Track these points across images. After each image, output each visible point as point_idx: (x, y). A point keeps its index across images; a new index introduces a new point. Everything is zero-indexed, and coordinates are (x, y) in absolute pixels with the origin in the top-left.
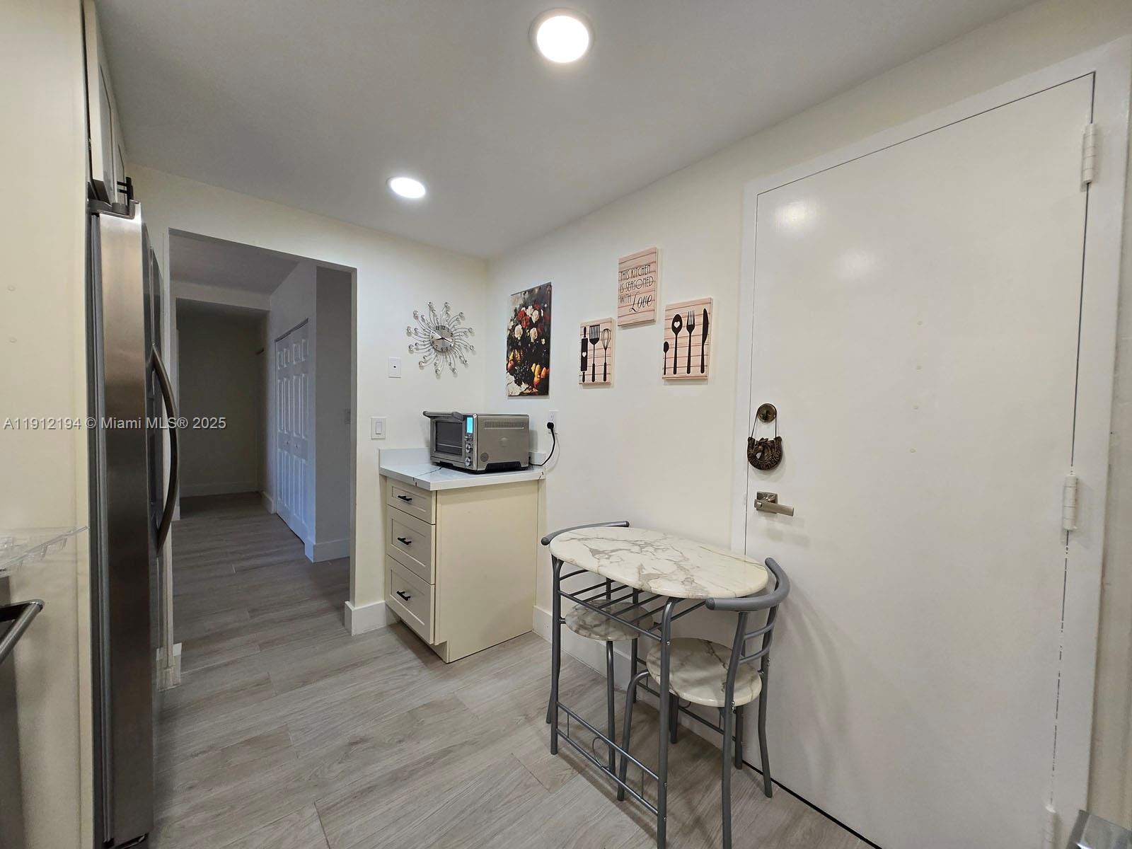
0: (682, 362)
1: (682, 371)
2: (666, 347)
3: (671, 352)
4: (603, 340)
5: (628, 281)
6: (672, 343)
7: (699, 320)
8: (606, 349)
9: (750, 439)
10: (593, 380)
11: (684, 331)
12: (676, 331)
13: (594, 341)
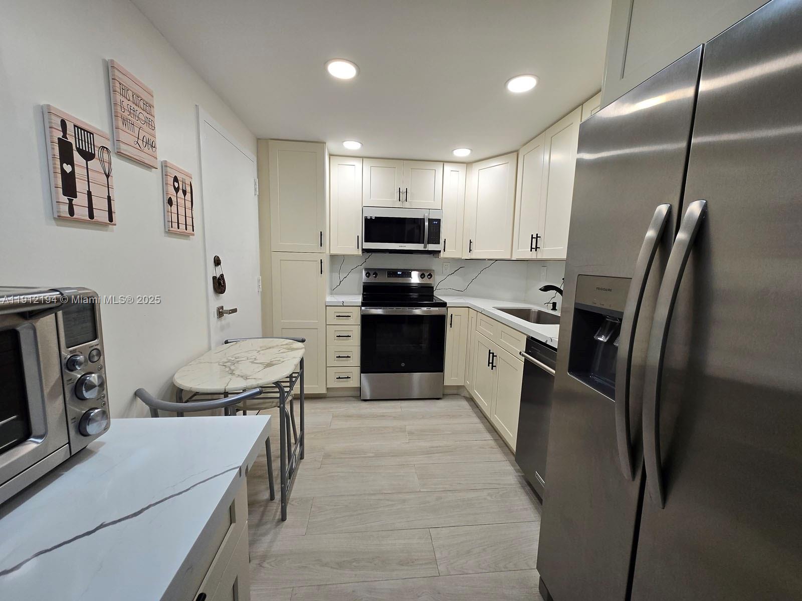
0: (182, 220)
1: (182, 227)
2: (170, 202)
3: (174, 207)
4: (102, 161)
5: (129, 103)
6: (174, 199)
7: (188, 189)
8: (108, 176)
9: (214, 278)
10: (91, 216)
11: (180, 192)
12: (177, 190)
13: (88, 156)
